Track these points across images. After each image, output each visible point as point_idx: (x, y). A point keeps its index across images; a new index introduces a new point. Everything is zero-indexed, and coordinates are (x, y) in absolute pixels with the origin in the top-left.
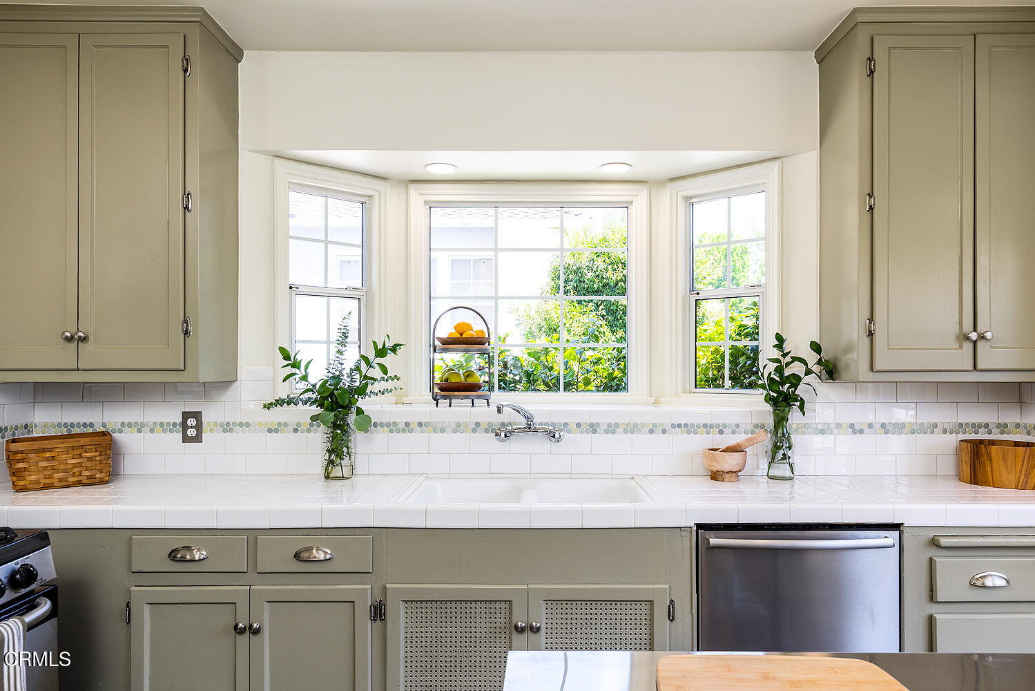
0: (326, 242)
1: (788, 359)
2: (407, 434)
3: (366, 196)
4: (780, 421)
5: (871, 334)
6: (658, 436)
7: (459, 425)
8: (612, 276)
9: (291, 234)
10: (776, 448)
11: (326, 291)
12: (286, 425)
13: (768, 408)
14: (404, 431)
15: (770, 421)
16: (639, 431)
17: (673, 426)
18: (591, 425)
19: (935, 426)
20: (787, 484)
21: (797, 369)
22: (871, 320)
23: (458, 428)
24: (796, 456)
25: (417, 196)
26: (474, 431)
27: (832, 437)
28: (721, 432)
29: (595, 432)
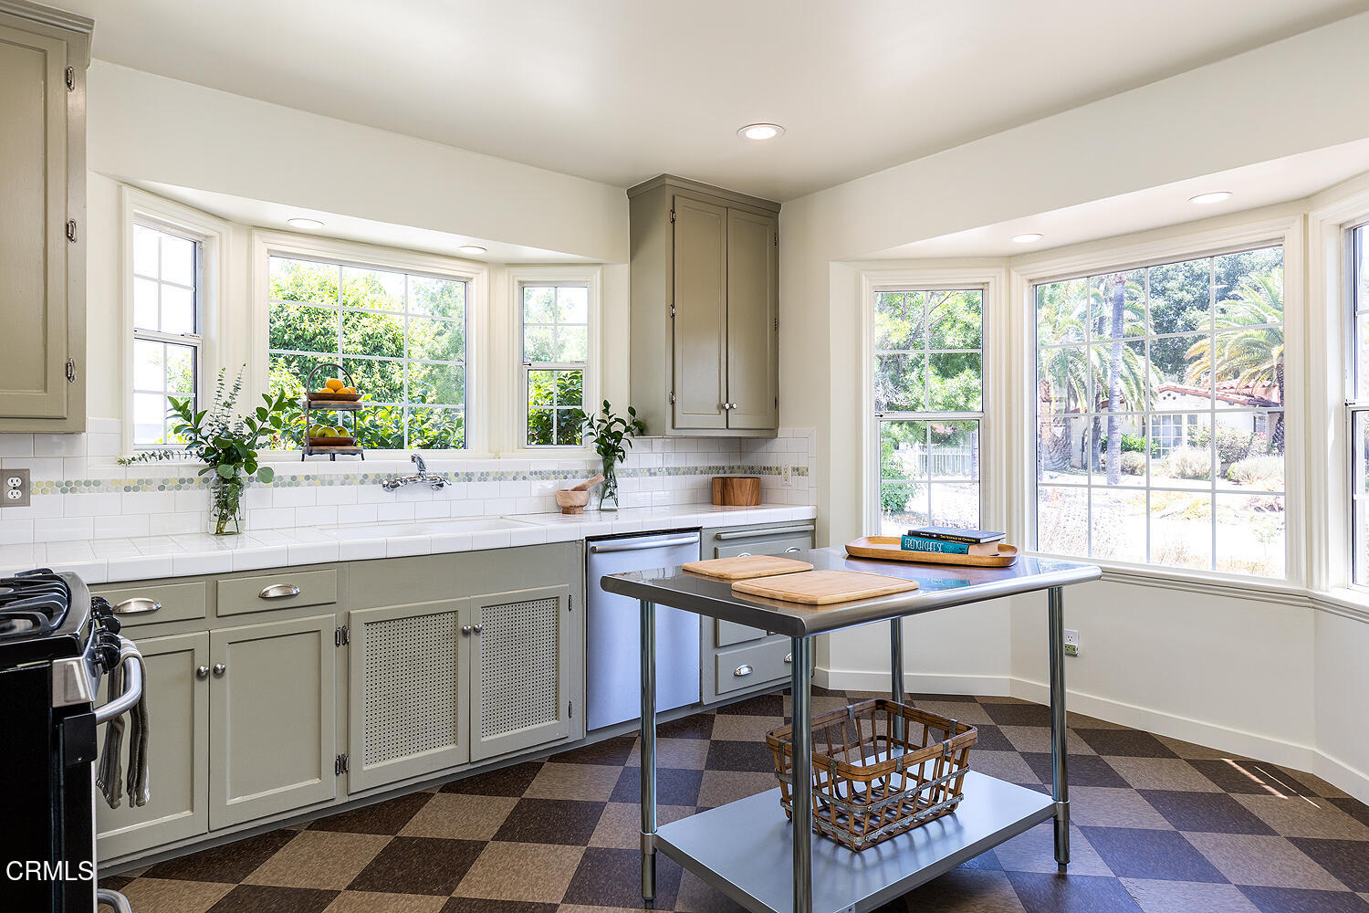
0: (160, 282)
1: (612, 420)
2: (294, 488)
3: (203, 235)
4: (608, 467)
5: (673, 403)
6: (520, 482)
7: (347, 477)
8: (310, 328)
9: (136, 272)
10: (606, 486)
11: (159, 335)
12: (148, 482)
13: (600, 457)
14: (290, 485)
15: (601, 467)
16: (506, 479)
17: (531, 473)
18: (467, 474)
19: (696, 469)
20: (614, 513)
21: (618, 427)
22: (673, 393)
23: (346, 480)
24: (619, 492)
25: (261, 243)
26: (362, 482)
27: (637, 479)
28: (566, 478)
29: (470, 480)
